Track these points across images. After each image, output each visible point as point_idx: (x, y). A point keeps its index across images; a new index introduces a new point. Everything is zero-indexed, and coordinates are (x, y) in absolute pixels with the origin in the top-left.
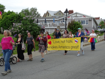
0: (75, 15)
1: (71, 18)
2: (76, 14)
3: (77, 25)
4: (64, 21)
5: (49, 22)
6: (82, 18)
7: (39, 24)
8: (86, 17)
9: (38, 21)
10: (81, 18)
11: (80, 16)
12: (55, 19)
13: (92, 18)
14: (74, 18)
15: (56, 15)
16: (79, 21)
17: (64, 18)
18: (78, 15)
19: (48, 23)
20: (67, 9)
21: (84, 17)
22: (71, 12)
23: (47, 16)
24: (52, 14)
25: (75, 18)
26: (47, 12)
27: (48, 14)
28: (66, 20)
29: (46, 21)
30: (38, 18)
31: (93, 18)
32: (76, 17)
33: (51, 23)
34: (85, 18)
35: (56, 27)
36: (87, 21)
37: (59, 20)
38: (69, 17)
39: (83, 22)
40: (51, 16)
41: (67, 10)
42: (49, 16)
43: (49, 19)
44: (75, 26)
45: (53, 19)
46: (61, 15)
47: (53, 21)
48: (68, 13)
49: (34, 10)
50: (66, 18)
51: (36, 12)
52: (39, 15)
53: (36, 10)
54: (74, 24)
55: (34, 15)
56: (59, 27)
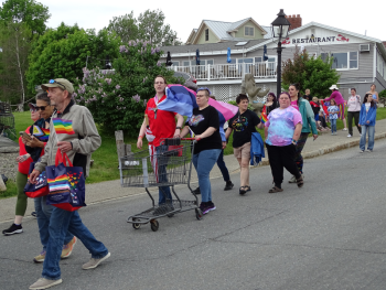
0: (309, 34)
1: (292, 45)
2: (313, 31)
3: (320, 69)
4: (266, 59)
5: (210, 63)
6: (336, 42)
8: (351, 41)
9: (169, 58)
10: (331, 43)
11: (326, 35)
12: (233, 52)
13: (372, 43)
14: (305, 44)
15: (234, 38)
16: (324, 56)
17: (265, 46)
18: (318, 34)
19: (208, 67)
20: (282, 11)
21: (344, 39)
22: (295, 22)
23: (203, 41)
24: (220, 34)
25: (310, 44)
26: (204, 25)
27: (207, 31)
29: (198, 60)
30: (167, 49)
31: (377, 44)
32: (312, 39)
33: (218, 67)
34: (345, 42)
35: (240, 81)
36: (353, 55)
37: (248, 53)
38: (285, 42)
39: (337, 60)
40: (217, 38)
41: (281, 15)
42: (210, 41)
43: (212, 50)
44: (310, 74)
45: (226, 52)
46: (256, 36)
47: (226, 59)
48: (285, 28)
49: (154, 20)
50: (280, 44)
51: (163, 28)
52: (172, 37)
53: (161, 18)
54: (306, 68)
55: (152, 36)
56: (250, 78)
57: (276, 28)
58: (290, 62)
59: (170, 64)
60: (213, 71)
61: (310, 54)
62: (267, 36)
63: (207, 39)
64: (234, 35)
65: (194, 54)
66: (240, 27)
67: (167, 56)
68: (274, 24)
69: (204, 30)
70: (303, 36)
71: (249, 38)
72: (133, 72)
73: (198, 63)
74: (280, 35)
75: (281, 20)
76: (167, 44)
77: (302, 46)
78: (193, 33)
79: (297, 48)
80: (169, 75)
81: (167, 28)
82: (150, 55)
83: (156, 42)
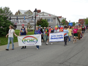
0: (42, 14)
1: (39, 16)
2: (43, 13)
3: (44, 22)
4: (33, 19)
5: (20, 19)
6: (48, 16)
8: (51, 16)
10: (47, 16)
11: (46, 15)
13: (56, 17)
15: (26, 14)
16: (46, 19)
17: (33, 16)
18: (44, 14)
19: (19, 21)
20: (36, 9)
21: (50, 15)
22: (39, 11)
23: (19, 14)
24: (23, 13)
26: (19, 11)
27: (20, 12)
29: (17, 19)
30: (10, 16)
32: (43, 15)
34: (50, 16)
35: (27, 24)
36: (52, 19)
37: (29, 18)
38: (37, 16)
39: (49, 20)
40: (22, 14)
41: (36, 10)
42: (20, 15)
43: (21, 17)
44: (42, 23)
45: (24, 17)
46: (31, 14)
47: (24, 19)
48: (37, 12)
49: (7, 9)
50: (35, 16)
51: (9, 11)
52: (11, 13)
53: (9, 9)
54: (42, 22)
55: (6, 13)
56: (29, 23)
57: (35, 12)
58: (38, 20)
60: (21, 21)
61: (43, 19)
62: (33, 14)
63: (20, 14)
65: (16, 17)
66: (27, 12)
67: (10, 18)
68: (34, 11)
69: (19, 12)
70: (41, 14)
71: (29, 14)
72: (1, 21)
73: (17, 20)
74: (36, 14)
75: (36, 11)
76: (10, 15)
77: (41, 17)
78: (16, 13)
79: (40, 17)
80: (10, 22)
81: (10, 11)
82: (5, 17)
83: (7, 14)
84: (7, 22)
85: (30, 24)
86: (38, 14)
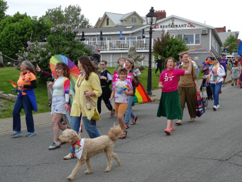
0: (171, 22)
1: (160, 29)
2: (173, 21)
3: (176, 44)
4: (144, 37)
5: (109, 39)
6: (187, 28)
7: (86, 42)
8: (196, 27)
9: (83, 36)
10: (184, 28)
11: (181, 23)
12: (123, 32)
13: (209, 29)
14: (168, 29)
15: (125, 24)
16: (179, 36)
17: (143, 30)
18: (176, 23)
19: (107, 42)
20: (152, 8)
21: (191, 26)
22: (162, 15)
23: (105, 25)
24: (116, 21)
25: (171, 29)
26: (105, 16)
27: (108, 19)
28: (151, 33)
29: (101, 37)
30: (83, 30)
31: (212, 29)
32: (172, 26)
33: (114, 42)
34: (193, 28)
35: (127, 51)
36: (197, 36)
37: (132, 34)
38: (155, 27)
39: (188, 39)
40: (113, 24)
41: (152, 10)
42: (109, 26)
43: (110, 31)
44: (170, 47)
45: (119, 33)
46: (138, 22)
47: (119, 37)
48: (154, 18)
49: (74, 11)
50: (151, 28)
51: (80, 16)
52: (86, 23)
53: (79, 10)
54: (168, 44)
55: (73, 22)
56: (133, 49)
57: (149, 18)
58: (159, 40)
59: (84, 40)
60: (111, 44)
61: (171, 35)
62: (144, 23)
63: (108, 24)
64: (124, 22)
65: (99, 33)
66: (128, 18)
67: (81, 34)
68: (148, 16)
69: (106, 18)
70: (167, 24)
71: (134, 24)
72: (59, 44)
73: (102, 39)
74: (152, 23)
75: (152, 13)
76: (82, 27)
77: (166, 30)
78: (99, 20)
79: (163, 31)
80: (82, 46)
81: (83, 16)
82: (71, 34)
83: (76, 26)
84: (74, 47)
85: (137, 51)
86: (158, 21)
